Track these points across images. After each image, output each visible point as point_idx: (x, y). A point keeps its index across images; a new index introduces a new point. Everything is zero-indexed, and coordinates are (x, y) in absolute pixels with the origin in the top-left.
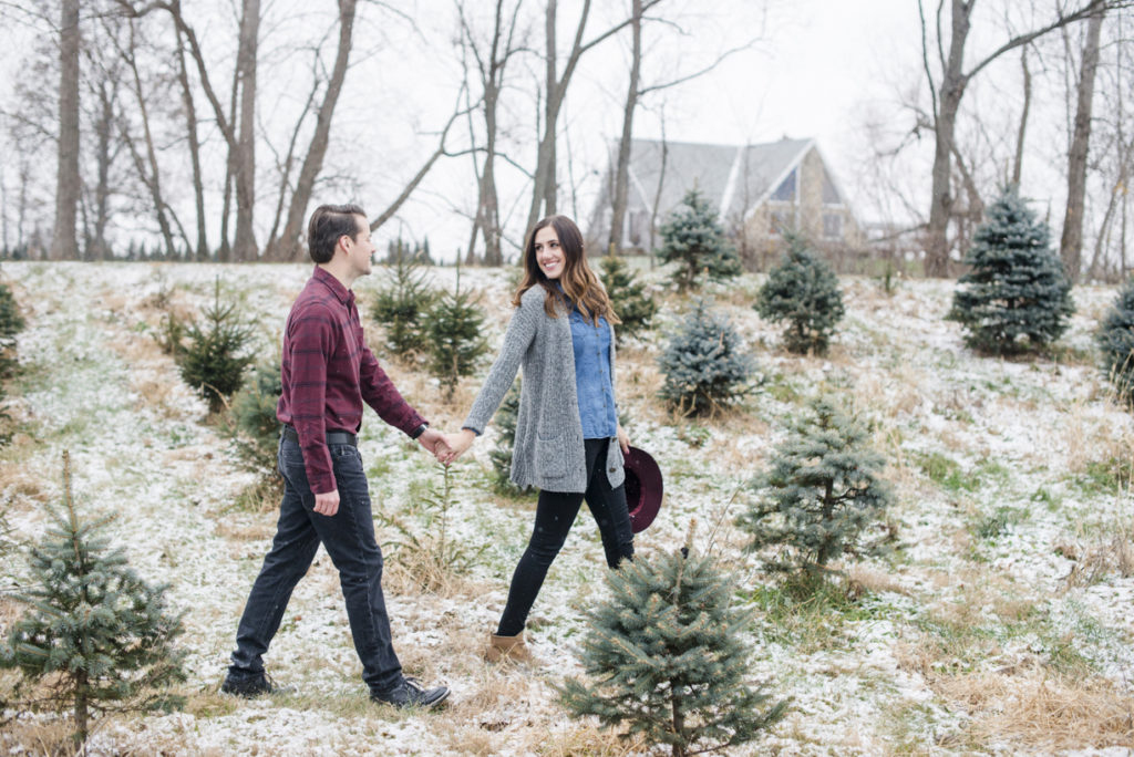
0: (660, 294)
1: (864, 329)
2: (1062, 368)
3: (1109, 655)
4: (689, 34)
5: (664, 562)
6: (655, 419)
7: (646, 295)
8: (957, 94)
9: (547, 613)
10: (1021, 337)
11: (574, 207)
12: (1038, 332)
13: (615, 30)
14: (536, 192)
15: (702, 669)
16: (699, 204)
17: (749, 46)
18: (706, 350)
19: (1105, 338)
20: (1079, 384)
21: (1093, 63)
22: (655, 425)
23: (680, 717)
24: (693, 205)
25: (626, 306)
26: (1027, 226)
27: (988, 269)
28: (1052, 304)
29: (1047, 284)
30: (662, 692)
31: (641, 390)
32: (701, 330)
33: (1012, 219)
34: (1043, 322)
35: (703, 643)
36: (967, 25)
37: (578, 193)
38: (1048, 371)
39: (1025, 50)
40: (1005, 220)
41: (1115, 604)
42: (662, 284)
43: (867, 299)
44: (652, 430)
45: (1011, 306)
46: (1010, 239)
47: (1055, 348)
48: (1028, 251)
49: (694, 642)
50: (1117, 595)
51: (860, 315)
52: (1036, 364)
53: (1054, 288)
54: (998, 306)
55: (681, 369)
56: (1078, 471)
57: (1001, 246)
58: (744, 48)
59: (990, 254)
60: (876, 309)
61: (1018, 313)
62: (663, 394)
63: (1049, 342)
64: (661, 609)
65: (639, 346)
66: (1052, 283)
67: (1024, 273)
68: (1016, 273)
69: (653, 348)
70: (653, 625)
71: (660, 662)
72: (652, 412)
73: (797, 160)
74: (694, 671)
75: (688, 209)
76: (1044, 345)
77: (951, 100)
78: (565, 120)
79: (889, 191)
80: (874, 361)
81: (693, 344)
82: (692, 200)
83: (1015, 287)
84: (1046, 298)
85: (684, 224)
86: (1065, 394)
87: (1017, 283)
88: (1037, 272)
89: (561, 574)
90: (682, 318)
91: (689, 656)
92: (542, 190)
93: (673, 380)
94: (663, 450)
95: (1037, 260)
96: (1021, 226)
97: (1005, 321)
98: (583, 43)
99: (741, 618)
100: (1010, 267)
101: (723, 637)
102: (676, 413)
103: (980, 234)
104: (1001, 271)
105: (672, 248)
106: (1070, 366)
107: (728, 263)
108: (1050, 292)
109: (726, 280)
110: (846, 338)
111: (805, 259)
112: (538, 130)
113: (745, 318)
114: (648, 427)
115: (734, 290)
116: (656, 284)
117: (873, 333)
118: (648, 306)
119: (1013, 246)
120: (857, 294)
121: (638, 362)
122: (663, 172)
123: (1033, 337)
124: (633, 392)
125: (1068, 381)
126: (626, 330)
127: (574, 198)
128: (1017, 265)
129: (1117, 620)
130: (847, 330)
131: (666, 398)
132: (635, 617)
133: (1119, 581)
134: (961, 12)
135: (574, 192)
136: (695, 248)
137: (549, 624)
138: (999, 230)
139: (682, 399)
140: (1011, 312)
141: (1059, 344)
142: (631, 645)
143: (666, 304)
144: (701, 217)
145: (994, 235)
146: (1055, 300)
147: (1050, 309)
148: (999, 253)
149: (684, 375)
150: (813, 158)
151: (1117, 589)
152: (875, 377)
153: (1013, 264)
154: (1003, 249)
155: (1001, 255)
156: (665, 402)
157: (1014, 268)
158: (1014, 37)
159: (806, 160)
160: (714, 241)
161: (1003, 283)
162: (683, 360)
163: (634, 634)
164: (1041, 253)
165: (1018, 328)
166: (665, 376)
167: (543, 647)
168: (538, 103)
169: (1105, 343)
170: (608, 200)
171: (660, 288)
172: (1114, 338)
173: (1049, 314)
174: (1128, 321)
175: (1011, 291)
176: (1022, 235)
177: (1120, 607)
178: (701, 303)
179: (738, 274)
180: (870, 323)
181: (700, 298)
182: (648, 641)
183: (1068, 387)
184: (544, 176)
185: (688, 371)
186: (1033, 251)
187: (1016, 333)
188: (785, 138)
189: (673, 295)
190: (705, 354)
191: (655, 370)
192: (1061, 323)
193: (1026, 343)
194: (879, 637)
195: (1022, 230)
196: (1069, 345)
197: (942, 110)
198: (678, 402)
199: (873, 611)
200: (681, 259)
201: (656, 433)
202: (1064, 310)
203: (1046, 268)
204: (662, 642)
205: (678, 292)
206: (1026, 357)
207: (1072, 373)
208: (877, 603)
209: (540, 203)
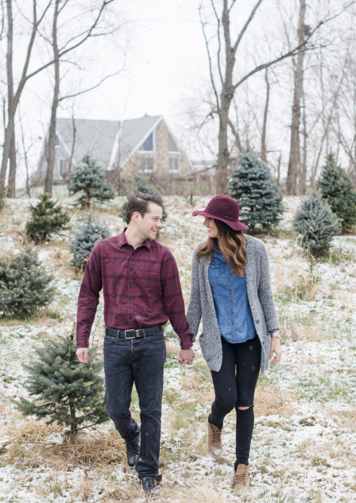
0: (71, 210)
1: (178, 225)
2: (278, 241)
3: (280, 377)
4: (84, 69)
5: (63, 342)
6: (69, 276)
7: (63, 211)
8: (229, 96)
9: (14, 374)
10: (258, 226)
11: (26, 162)
12: (266, 223)
13: (45, 67)
14: (4, 155)
15: (81, 389)
16: (90, 162)
17: (117, 73)
18: (93, 240)
19: (296, 225)
20: (286, 249)
21: (300, 78)
22: (69, 280)
23: (73, 412)
24: (87, 162)
25: (53, 218)
26: (258, 169)
27: (240, 191)
28: (272, 208)
29: (269, 198)
30: (64, 402)
31: (61, 261)
32: (90, 230)
33: (250, 166)
34: (268, 218)
35: (82, 377)
36: (234, 59)
37: (27, 155)
38: (271, 243)
39: (267, 70)
40: (247, 166)
41: (288, 354)
42: (72, 205)
43: (180, 208)
44: (67, 282)
45: (252, 210)
46: (250, 176)
47: (276, 230)
48: (259, 181)
49: (77, 377)
50: (289, 350)
51: (177, 217)
52: (265, 239)
53: (273, 200)
54: (245, 210)
55: (81, 250)
56: (280, 292)
57: (245, 179)
58: (115, 74)
59: (240, 184)
60: (186, 213)
61: (255, 214)
62: (72, 264)
63: (272, 228)
64: (62, 363)
65: (61, 239)
66: (272, 198)
67: (257, 193)
68: (253, 193)
69: (67, 239)
70: (58, 370)
71: (62, 387)
72: (67, 273)
73: (153, 128)
74: (78, 390)
75: (84, 165)
76: (270, 229)
77: (226, 100)
78: (19, 115)
79: (202, 145)
80: (182, 242)
81: (86, 237)
82: (86, 160)
83: (253, 200)
84: (269, 205)
85: (83, 173)
86: (279, 253)
87: (254, 198)
88: (264, 192)
89: (20, 355)
90: (82, 224)
91: (75, 384)
92: (8, 154)
93: (77, 256)
94: (73, 292)
95: (264, 186)
96: (255, 169)
97: (250, 217)
98: (28, 74)
99: (98, 366)
100: (250, 190)
101: (91, 375)
102: (79, 274)
103: (235, 174)
104: (246, 193)
105: (77, 186)
106: (283, 239)
107: (107, 193)
108: (271, 202)
109: (106, 202)
110: (169, 230)
111: (145, 190)
112: (4, 122)
113: (117, 221)
114: (65, 281)
115: (111, 206)
116: (69, 205)
117: (183, 226)
118: (64, 218)
119: (251, 179)
120: (176, 206)
121: (59, 247)
122: (74, 141)
123: (264, 226)
124: (57, 263)
125: (280, 247)
126: (53, 231)
127: (26, 158)
128: (254, 189)
129: (288, 361)
130: (169, 226)
131: (74, 265)
132: (50, 368)
133: (291, 344)
134: (230, 52)
135: (26, 153)
136: (89, 186)
137: (15, 379)
138: (244, 171)
139: (82, 266)
140: (251, 213)
141: (278, 228)
142: (48, 380)
143: (75, 215)
144: (92, 169)
145: (242, 174)
146: (274, 206)
147: (271, 210)
148: (244, 183)
149: (82, 253)
150: (162, 127)
151: (289, 348)
152: (182, 249)
153: (252, 188)
154: (246, 181)
155: (245, 184)
156: (74, 267)
157: (253, 191)
158: (258, 65)
159: (158, 128)
160: (99, 181)
161: (247, 198)
162: (82, 245)
163: (50, 375)
164: (266, 182)
165: (255, 221)
166: (73, 254)
167: (12, 390)
168: (4, 107)
169: (296, 227)
170: (45, 158)
171: (72, 207)
172: (301, 224)
173: (271, 213)
174: (307, 216)
175: (251, 202)
176: (255, 174)
177: (290, 355)
178: (90, 216)
179: (113, 198)
180: (181, 222)
181: (89, 213)
182: (56, 378)
183: (280, 250)
184: (9, 146)
185: (85, 251)
186: (261, 181)
187: (255, 223)
188: (146, 115)
189: (79, 211)
190: (93, 242)
191: (68, 251)
192: (278, 218)
193: (261, 228)
194: (173, 375)
195: (256, 171)
196: (283, 228)
197: (222, 105)
198: (80, 267)
199: (171, 364)
200: (82, 191)
201: (69, 284)
202: (279, 211)
203: (268, 190)
204: (62, 378)
205: (81, 209)
206: (260, 236)
207: (283, 243)
208: (173, 360)
209: (7, 161)
